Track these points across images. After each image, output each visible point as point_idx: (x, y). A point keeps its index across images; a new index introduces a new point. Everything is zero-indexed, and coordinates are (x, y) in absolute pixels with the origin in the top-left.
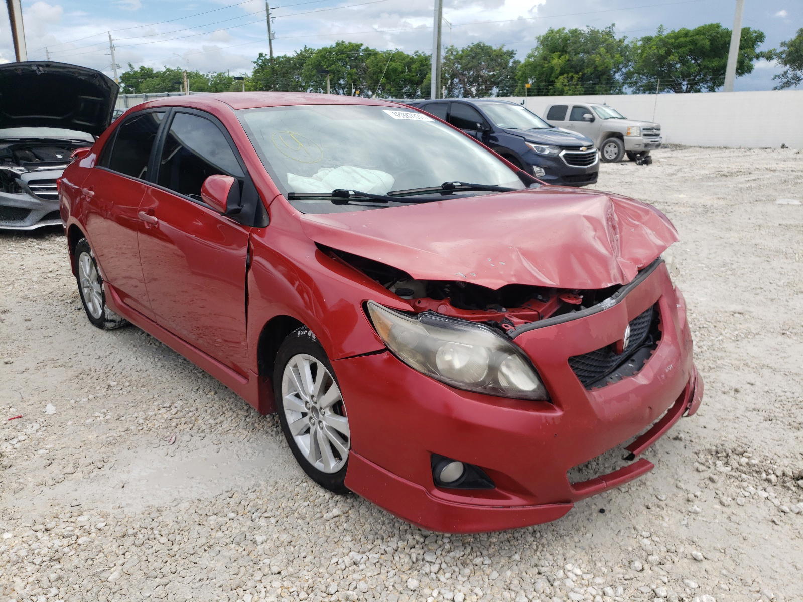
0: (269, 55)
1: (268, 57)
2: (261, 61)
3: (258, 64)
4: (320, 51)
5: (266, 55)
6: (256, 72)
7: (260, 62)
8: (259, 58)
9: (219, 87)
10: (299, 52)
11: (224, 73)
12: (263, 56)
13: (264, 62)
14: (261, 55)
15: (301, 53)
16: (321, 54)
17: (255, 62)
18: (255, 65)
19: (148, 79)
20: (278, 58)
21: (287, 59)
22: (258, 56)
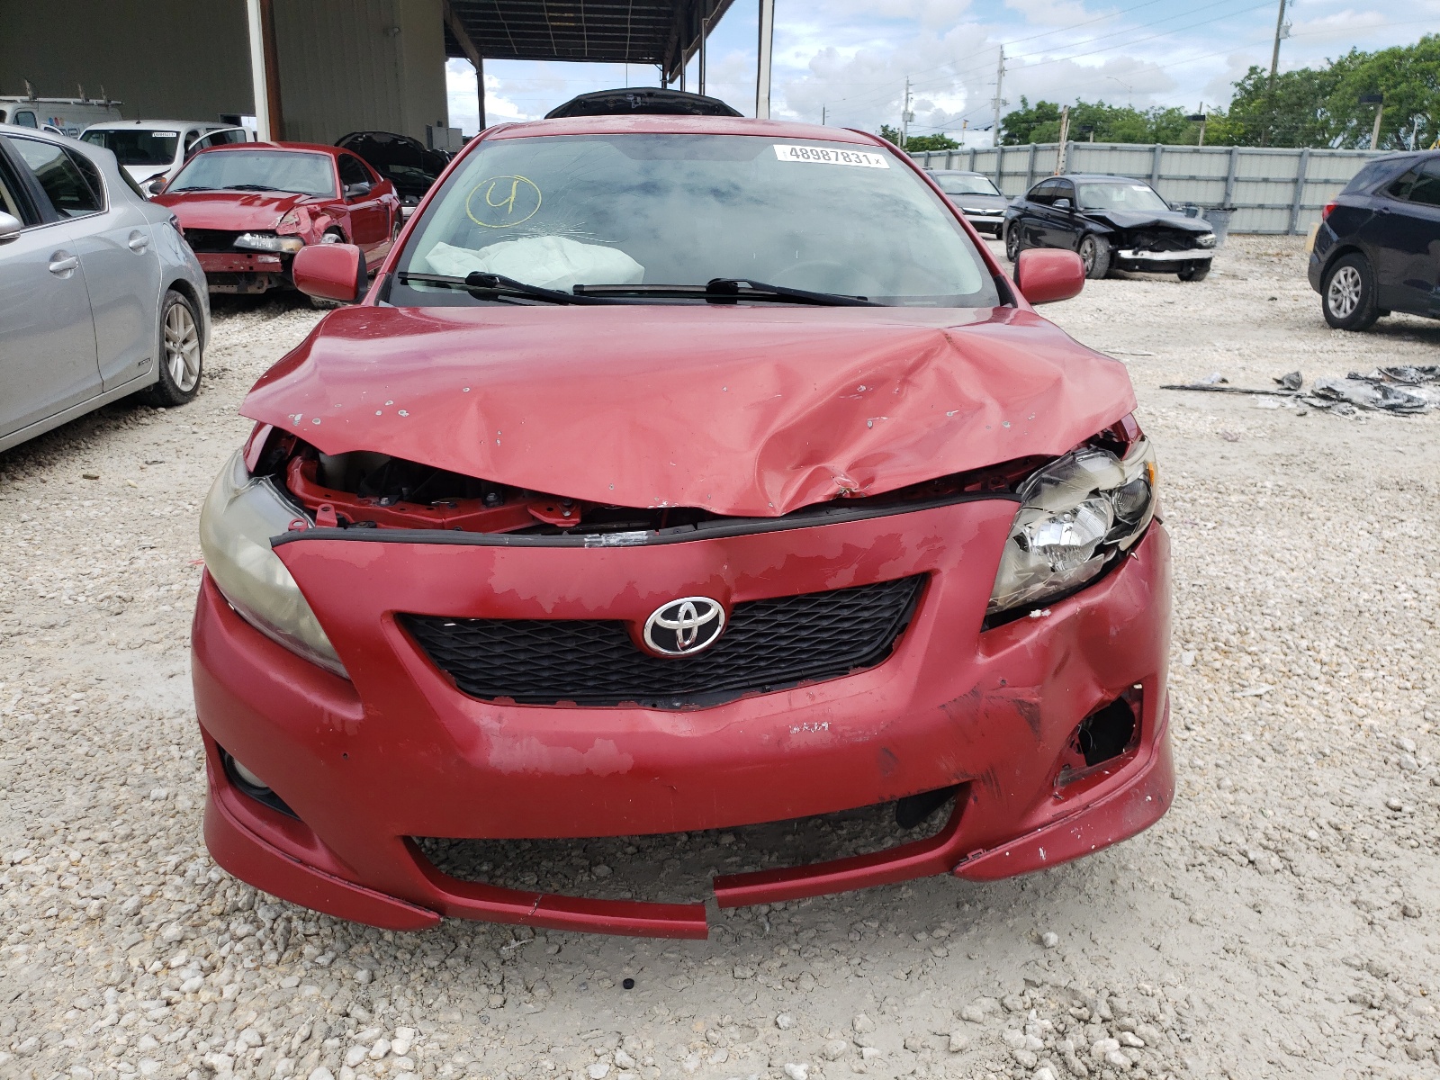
0: (1269, 68)
1: (1266, 75)
2: (1252, 82)
3: (1244, 89)
4: (1381, 56)
5: (1264, 70)
6: (1235, 104)
7: (1249, 84)
8: (1248, 77)
9: (1162, 134)
10: (1335, 60)
11: (1178, 109)
12: (1256, 73)
13: (1255, 86)
14: (1253, 70)
15: (1340, 64)
16: (1382, 61)
17: (1237, 85)
18: (1236, 90)
19: (1046, 122)
20: (1289, 75)
21: (1308, 76)
22: (1247, 72)
